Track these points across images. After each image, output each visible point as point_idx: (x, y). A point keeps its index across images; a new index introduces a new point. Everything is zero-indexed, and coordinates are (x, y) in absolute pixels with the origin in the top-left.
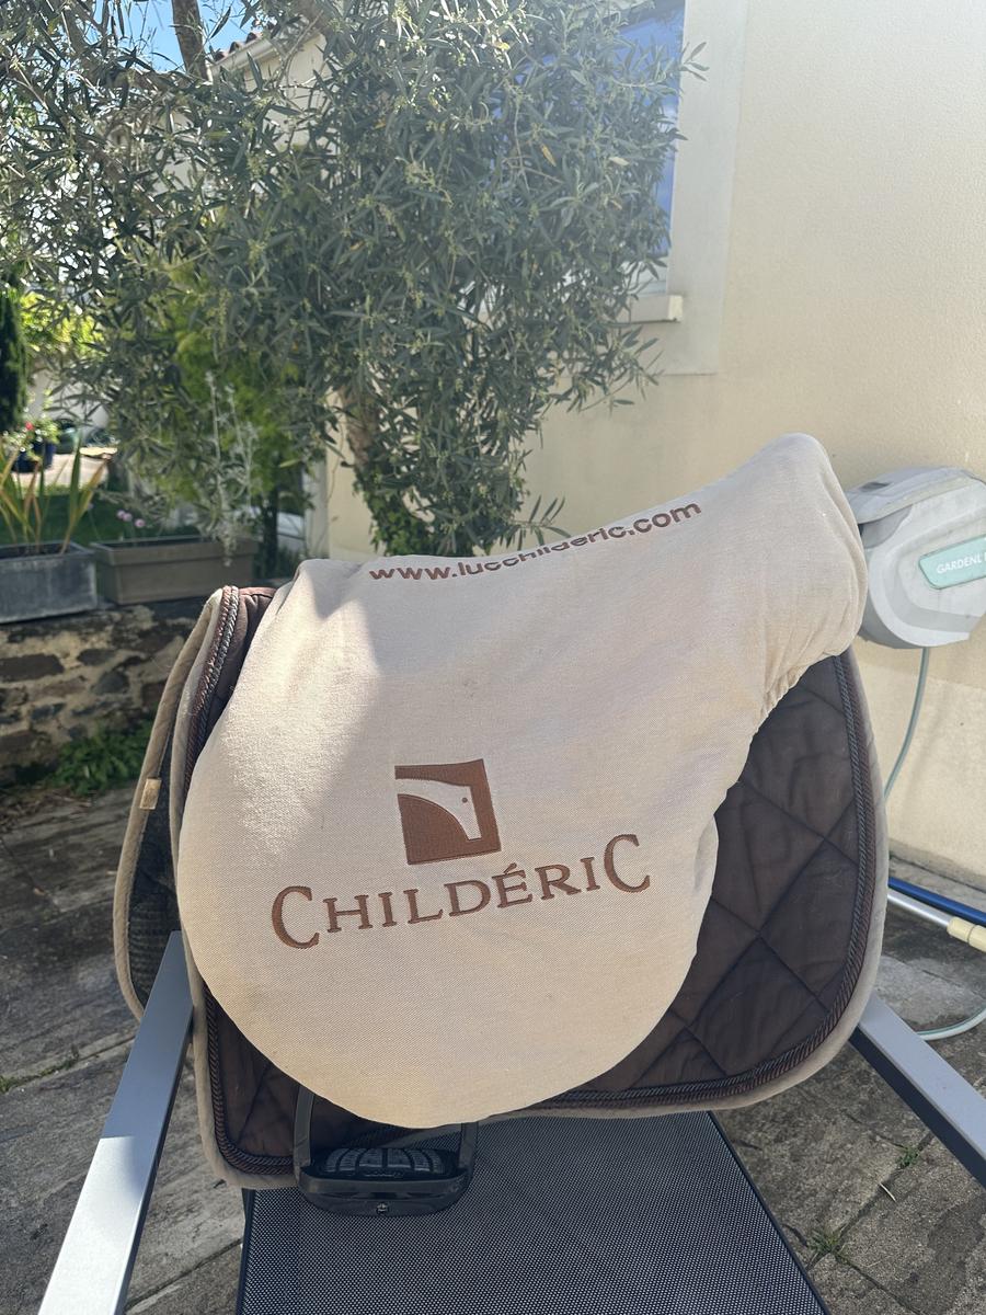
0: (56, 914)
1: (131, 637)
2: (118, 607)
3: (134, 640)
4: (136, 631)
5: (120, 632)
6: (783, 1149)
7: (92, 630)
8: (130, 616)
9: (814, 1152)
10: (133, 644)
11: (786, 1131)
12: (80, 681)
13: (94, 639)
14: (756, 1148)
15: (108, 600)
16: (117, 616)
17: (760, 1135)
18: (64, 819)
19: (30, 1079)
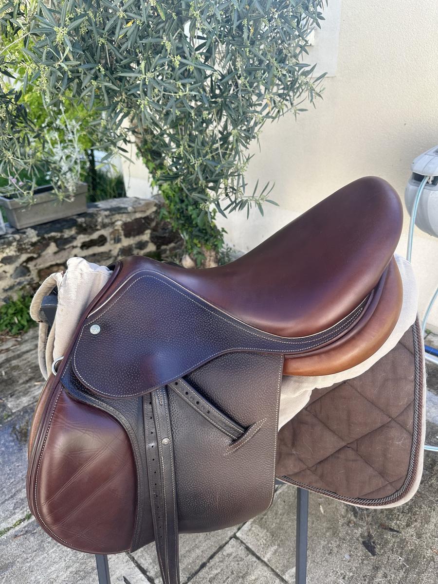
0: (10, 413)
1: (27, 247)
2: (17, 231)
3: (29, 248)
4: (29, 243)
5: (21, 245)
6: (411, 531)
7: (5, 246)
8: (25, 236)
9: (427, 531)
10: (29, 251)
11: (411, 519)
12: (4, 273)
13: (7, 251)
14: (398, 532)
15: (12, 227)
16: (17, 237)
17: (398, 522)
18: (8, 350)
19: (9, 529)
